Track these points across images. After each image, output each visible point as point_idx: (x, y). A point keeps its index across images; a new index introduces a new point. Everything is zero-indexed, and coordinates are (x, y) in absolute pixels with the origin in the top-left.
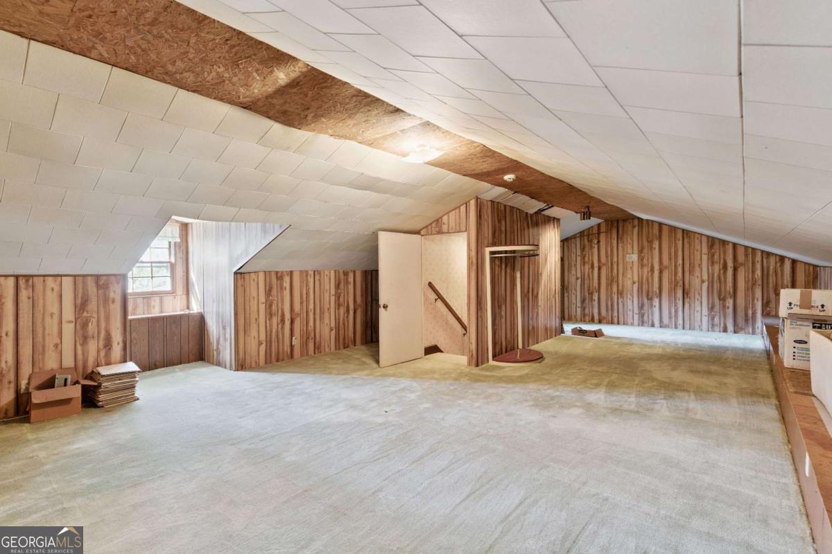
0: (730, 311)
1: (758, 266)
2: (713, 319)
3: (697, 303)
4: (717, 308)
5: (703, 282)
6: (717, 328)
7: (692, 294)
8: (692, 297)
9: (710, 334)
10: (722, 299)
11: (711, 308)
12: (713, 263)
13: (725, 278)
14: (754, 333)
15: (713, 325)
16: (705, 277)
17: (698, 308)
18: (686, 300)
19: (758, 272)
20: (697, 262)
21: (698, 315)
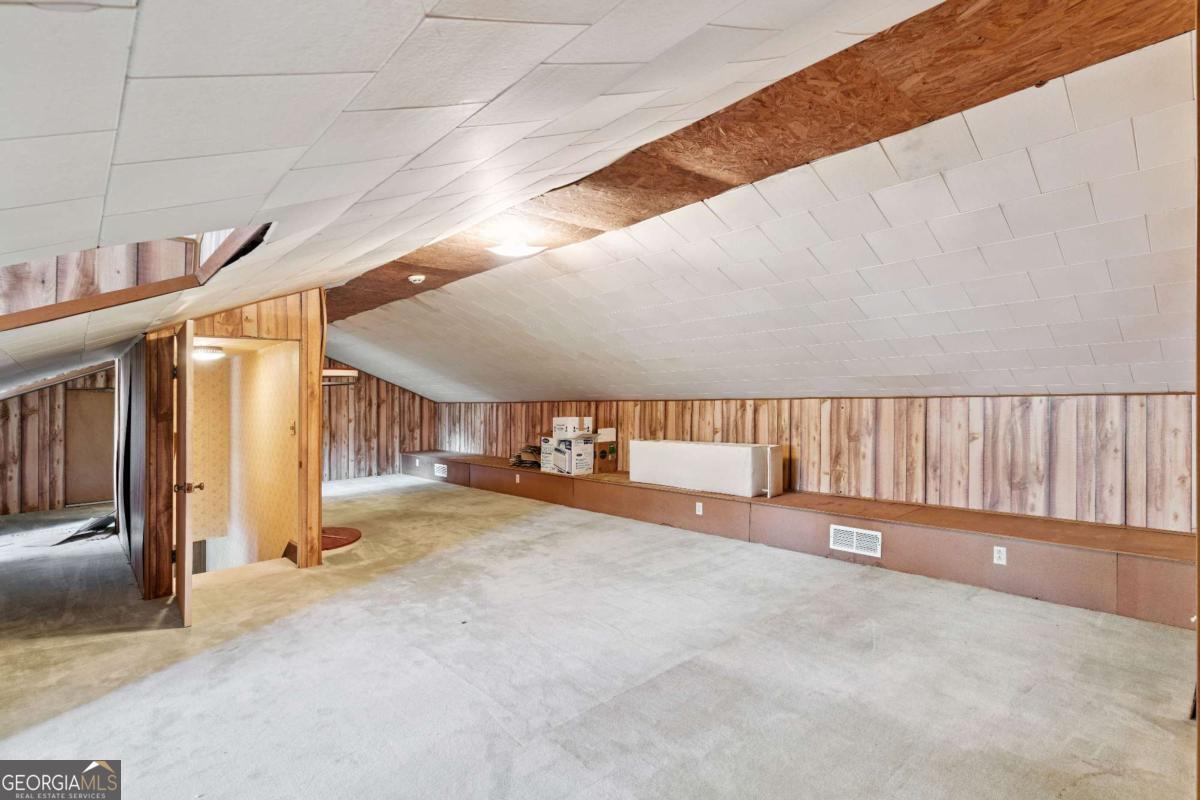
0: (374, 452)
1: (397, 403)
2: (359, 463)
3: (344, 446)
4: (363, 450)
5: (349, 421)
6: (363, 473)
7: (338, 438)
8: (339, 441)
9: (356, 481)
10: (368, 440)
11: (358, 452)
12: (359, 400)
13: (370, 416)
14: (394, 472)
15: (359, 470)
16: (352, 416)
17: (345, 453)
18: (333, 445)
19: (397, 409)
20: (344, 399)
21: (344, 461)
